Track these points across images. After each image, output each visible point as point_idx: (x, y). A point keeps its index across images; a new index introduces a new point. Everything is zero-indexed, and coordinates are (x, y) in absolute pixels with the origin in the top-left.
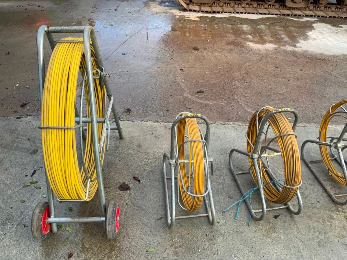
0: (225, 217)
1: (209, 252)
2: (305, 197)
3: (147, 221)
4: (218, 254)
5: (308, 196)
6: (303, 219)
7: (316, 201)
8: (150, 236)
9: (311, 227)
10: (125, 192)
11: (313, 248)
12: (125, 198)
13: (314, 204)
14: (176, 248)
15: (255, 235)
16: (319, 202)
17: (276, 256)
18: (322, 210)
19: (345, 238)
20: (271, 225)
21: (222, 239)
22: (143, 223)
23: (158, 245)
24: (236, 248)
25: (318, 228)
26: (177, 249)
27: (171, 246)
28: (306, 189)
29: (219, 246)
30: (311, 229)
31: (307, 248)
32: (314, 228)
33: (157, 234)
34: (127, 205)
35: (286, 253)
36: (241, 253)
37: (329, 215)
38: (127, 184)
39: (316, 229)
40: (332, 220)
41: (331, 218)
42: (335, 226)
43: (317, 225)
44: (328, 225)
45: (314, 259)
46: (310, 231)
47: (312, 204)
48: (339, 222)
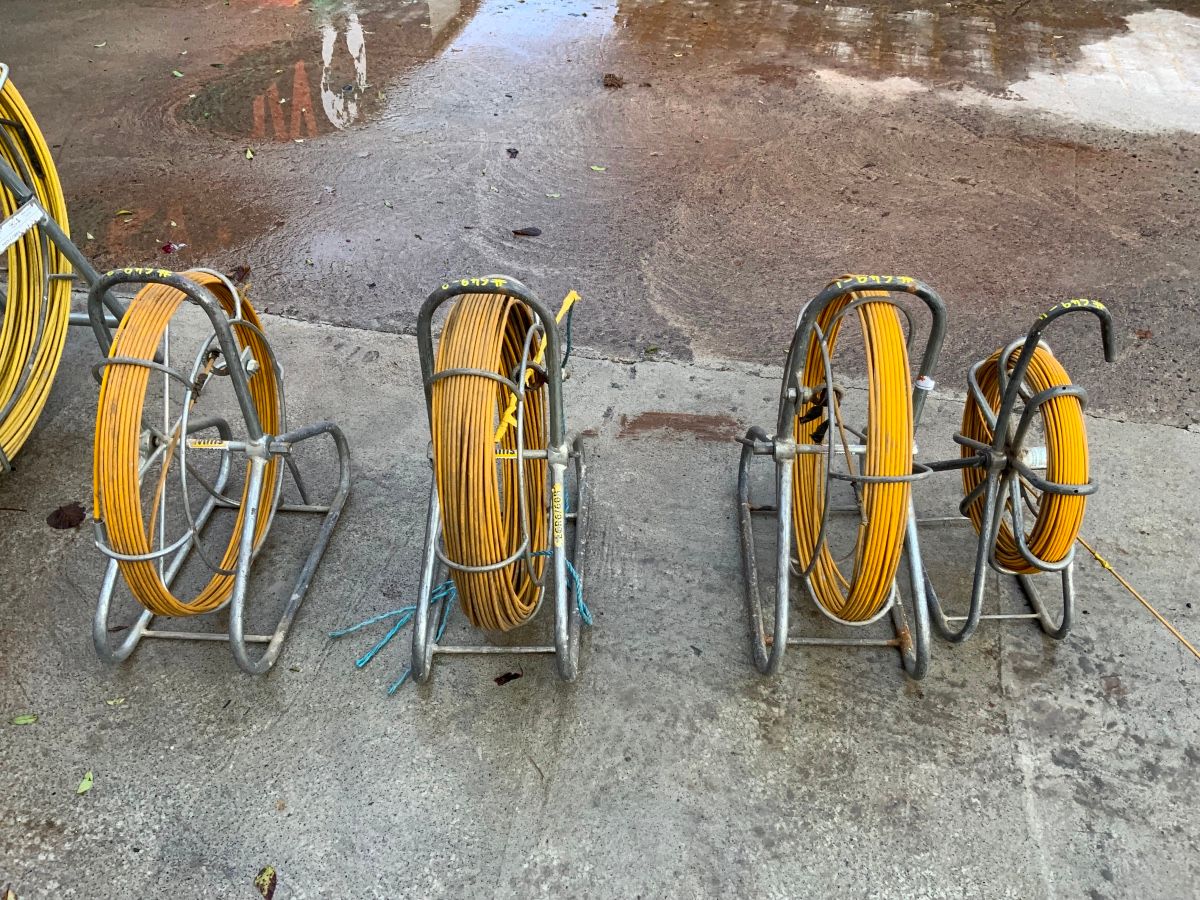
0: (330, 654)
1: (198, 758)
3: (69, 630)
4: (226, 770)
6: (598, 702)
7: (692, 647)
8: (49, 677)
9: (611, 732)
10: (61, 531)
11: (569, 806)
12: (48, 548)
14: (103, 727)
15: (389, 728)
16: (698, 652)
17: (414, 809)
18: (692, 682)
19: (711, 794)
20: (469, 703)
21: (269, 723)
22: (55, 635)
23: (54, 708)
24: (297, 758)
25: (632, 740)
26: (103, 732)
27: (92, 719)
28: (684, 600)
29: (243, 746)
30: (607, 740)
31: (545, 803)
32: (619, 737)
33: (73, 674)
34: (40, 572)
35: (457, 807)
36: (301, 778)
37: (707, 703)
38: (84, 509)
39: (625, 744)
40: (706, 721)
41: (704, 715)
42: (703, 744)
43: (635, 731)
44: (678, 735)
45: (544, 842)
46: (596, 745)
47: (670, 655)
48: (729, 733)
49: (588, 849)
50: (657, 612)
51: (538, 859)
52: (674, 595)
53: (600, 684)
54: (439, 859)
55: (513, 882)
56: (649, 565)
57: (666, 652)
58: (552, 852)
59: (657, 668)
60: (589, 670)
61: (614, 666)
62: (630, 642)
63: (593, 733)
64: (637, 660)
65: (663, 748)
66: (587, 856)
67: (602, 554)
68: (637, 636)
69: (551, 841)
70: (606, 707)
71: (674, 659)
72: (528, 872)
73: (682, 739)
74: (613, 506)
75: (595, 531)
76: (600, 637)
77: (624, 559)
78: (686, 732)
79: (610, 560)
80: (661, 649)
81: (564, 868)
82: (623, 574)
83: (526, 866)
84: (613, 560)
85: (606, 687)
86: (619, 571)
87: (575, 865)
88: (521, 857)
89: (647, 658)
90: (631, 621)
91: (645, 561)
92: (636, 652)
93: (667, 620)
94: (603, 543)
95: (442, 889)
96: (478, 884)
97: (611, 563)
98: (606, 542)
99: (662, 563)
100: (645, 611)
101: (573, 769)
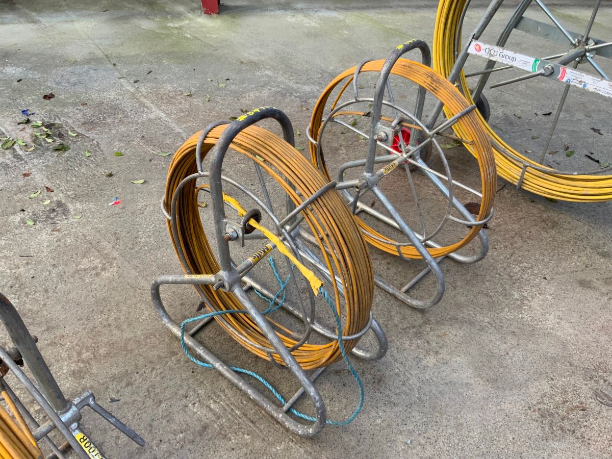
2: (152, 395)
5: (144, 403)
6: (145, 332)
7: (119, 400)
9: (125, 326)
13: (124, 385)
18: (101, 381)
28: (151, 426)
30: (124, 322)
31: (128, 284)
32: (118, 327)
39: (113, 327)
40: (77, 369)
41: (80, 371)
42: (70, 358)
43: (113, 336)
44: (88, 351)
45: (114, 274)
46: (127, 316)
47: (128, 385)
48: (59, 374)
49: (93, 285)
50: (160, 402)
51: (111, 269)
52: (162, 423)
53: (154, 340)
54: (151, 244)
55: (115, 258)
56: (198, 428)
57: (132, 385)
58: (107, 275)
59: (129, 372)
60: (166, 340)
61: (155, 353)
62: (159, 371)
63: (134, 319)
64: (146, 366)
65: (91, 340)
66: (91, 284)
67: (238, 408)
68: (158, 378)
69: (112, 276)
70: (139, 333)
71: (124, 384)
72: (111, 264)
73: (84, 351)
74: (274, 450)
75: (262, 418)
76: (179, 360)
77: (218, 418)
78: (84, 356)
79: (226, 408)
80: (137, 382)
81: (97, 275)
82: (208, 407)
83: (114, 265)
84: (225, 410)
85: (148, 341)
86: (212, 406)
87: (94, 278)
88: (119, 265)
89: (140, 372)
90: (171, 383)
91: (205, 428)
92: (150, 370)
93: (149, 403)
94: (246, 415)
95: (140, 240)
96: (128, 249)
97: (223, 407)
98: (244, 418)
99: (191, 438)
100: (169, 396)
101: (129, 302)
